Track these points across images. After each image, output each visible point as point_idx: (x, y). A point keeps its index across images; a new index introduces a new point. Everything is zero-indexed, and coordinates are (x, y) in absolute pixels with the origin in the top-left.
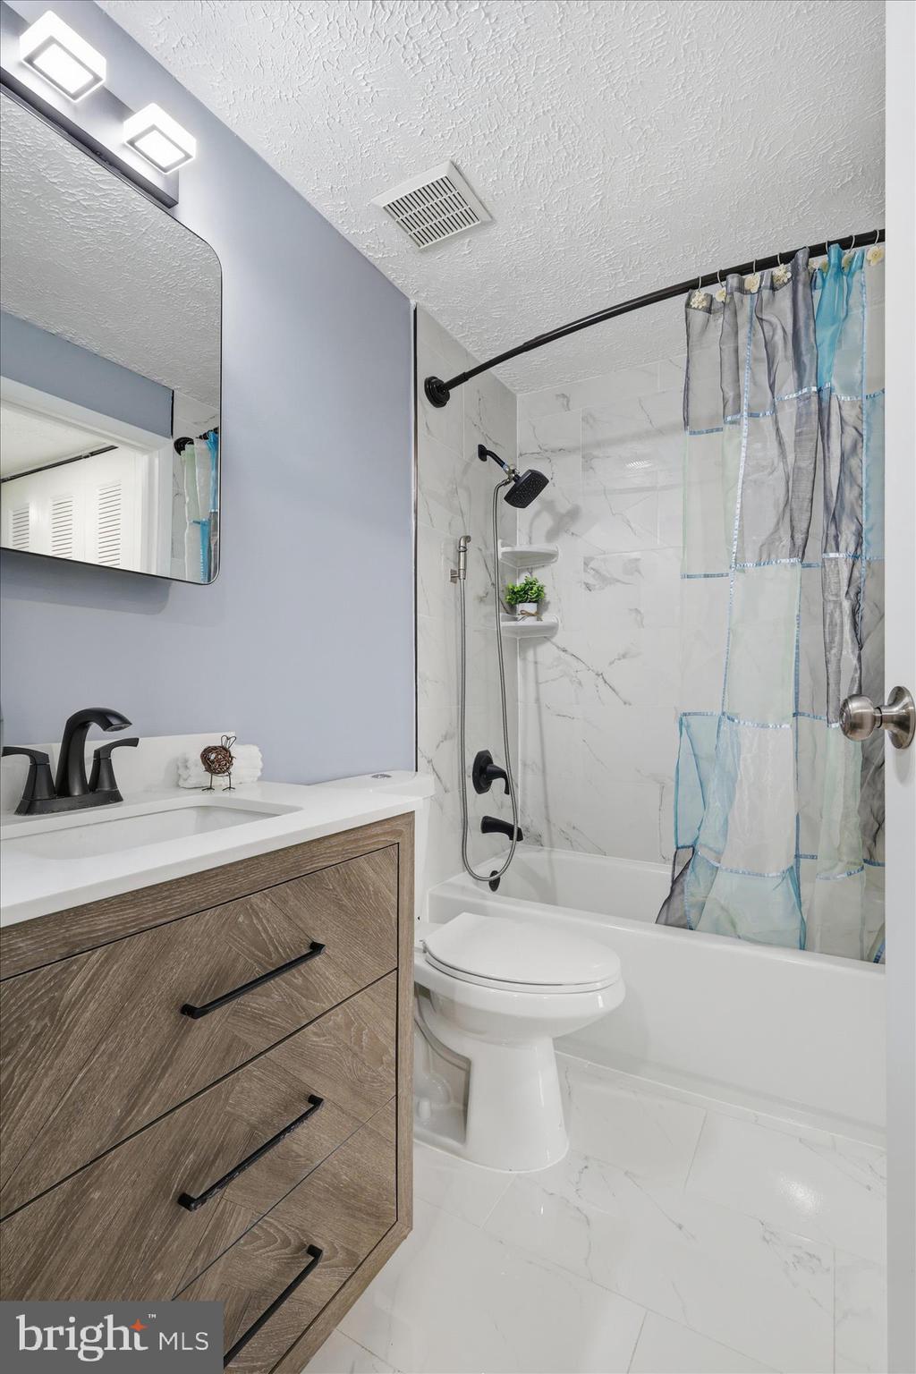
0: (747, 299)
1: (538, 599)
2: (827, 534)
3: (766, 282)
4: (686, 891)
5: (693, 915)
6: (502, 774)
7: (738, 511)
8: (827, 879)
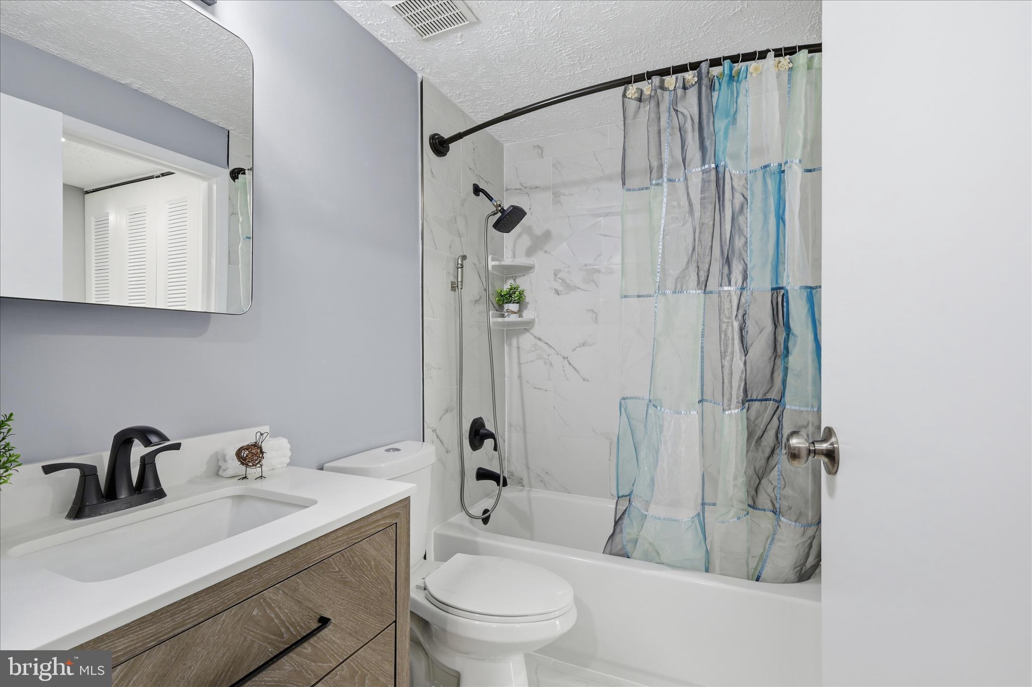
0: (666, 94)
1: (520, 301)
2: (722, 273)
3: (680, 84)
4: (623, 530)
5: (629, 548)
6: (491, 435)
7: (660, 251)
8: (724, 522)
